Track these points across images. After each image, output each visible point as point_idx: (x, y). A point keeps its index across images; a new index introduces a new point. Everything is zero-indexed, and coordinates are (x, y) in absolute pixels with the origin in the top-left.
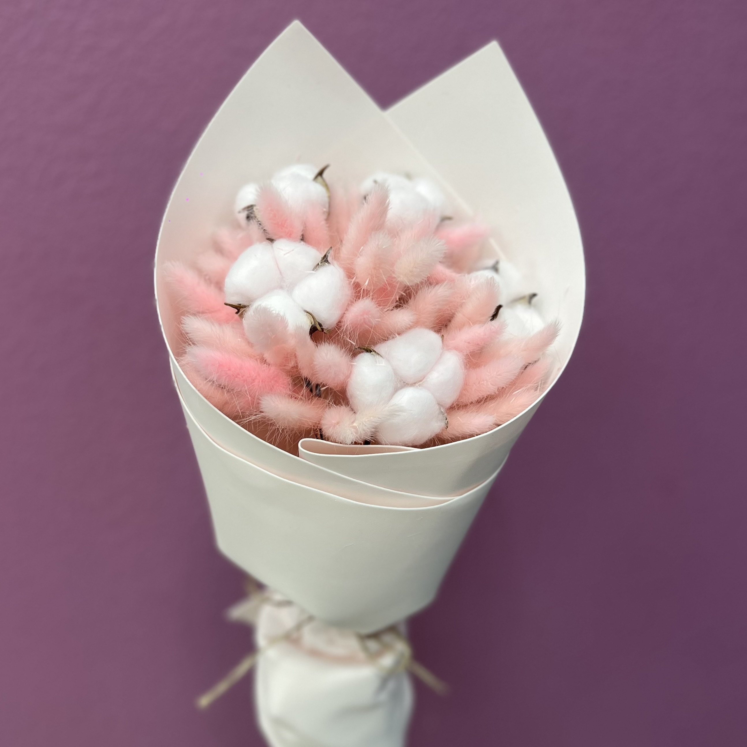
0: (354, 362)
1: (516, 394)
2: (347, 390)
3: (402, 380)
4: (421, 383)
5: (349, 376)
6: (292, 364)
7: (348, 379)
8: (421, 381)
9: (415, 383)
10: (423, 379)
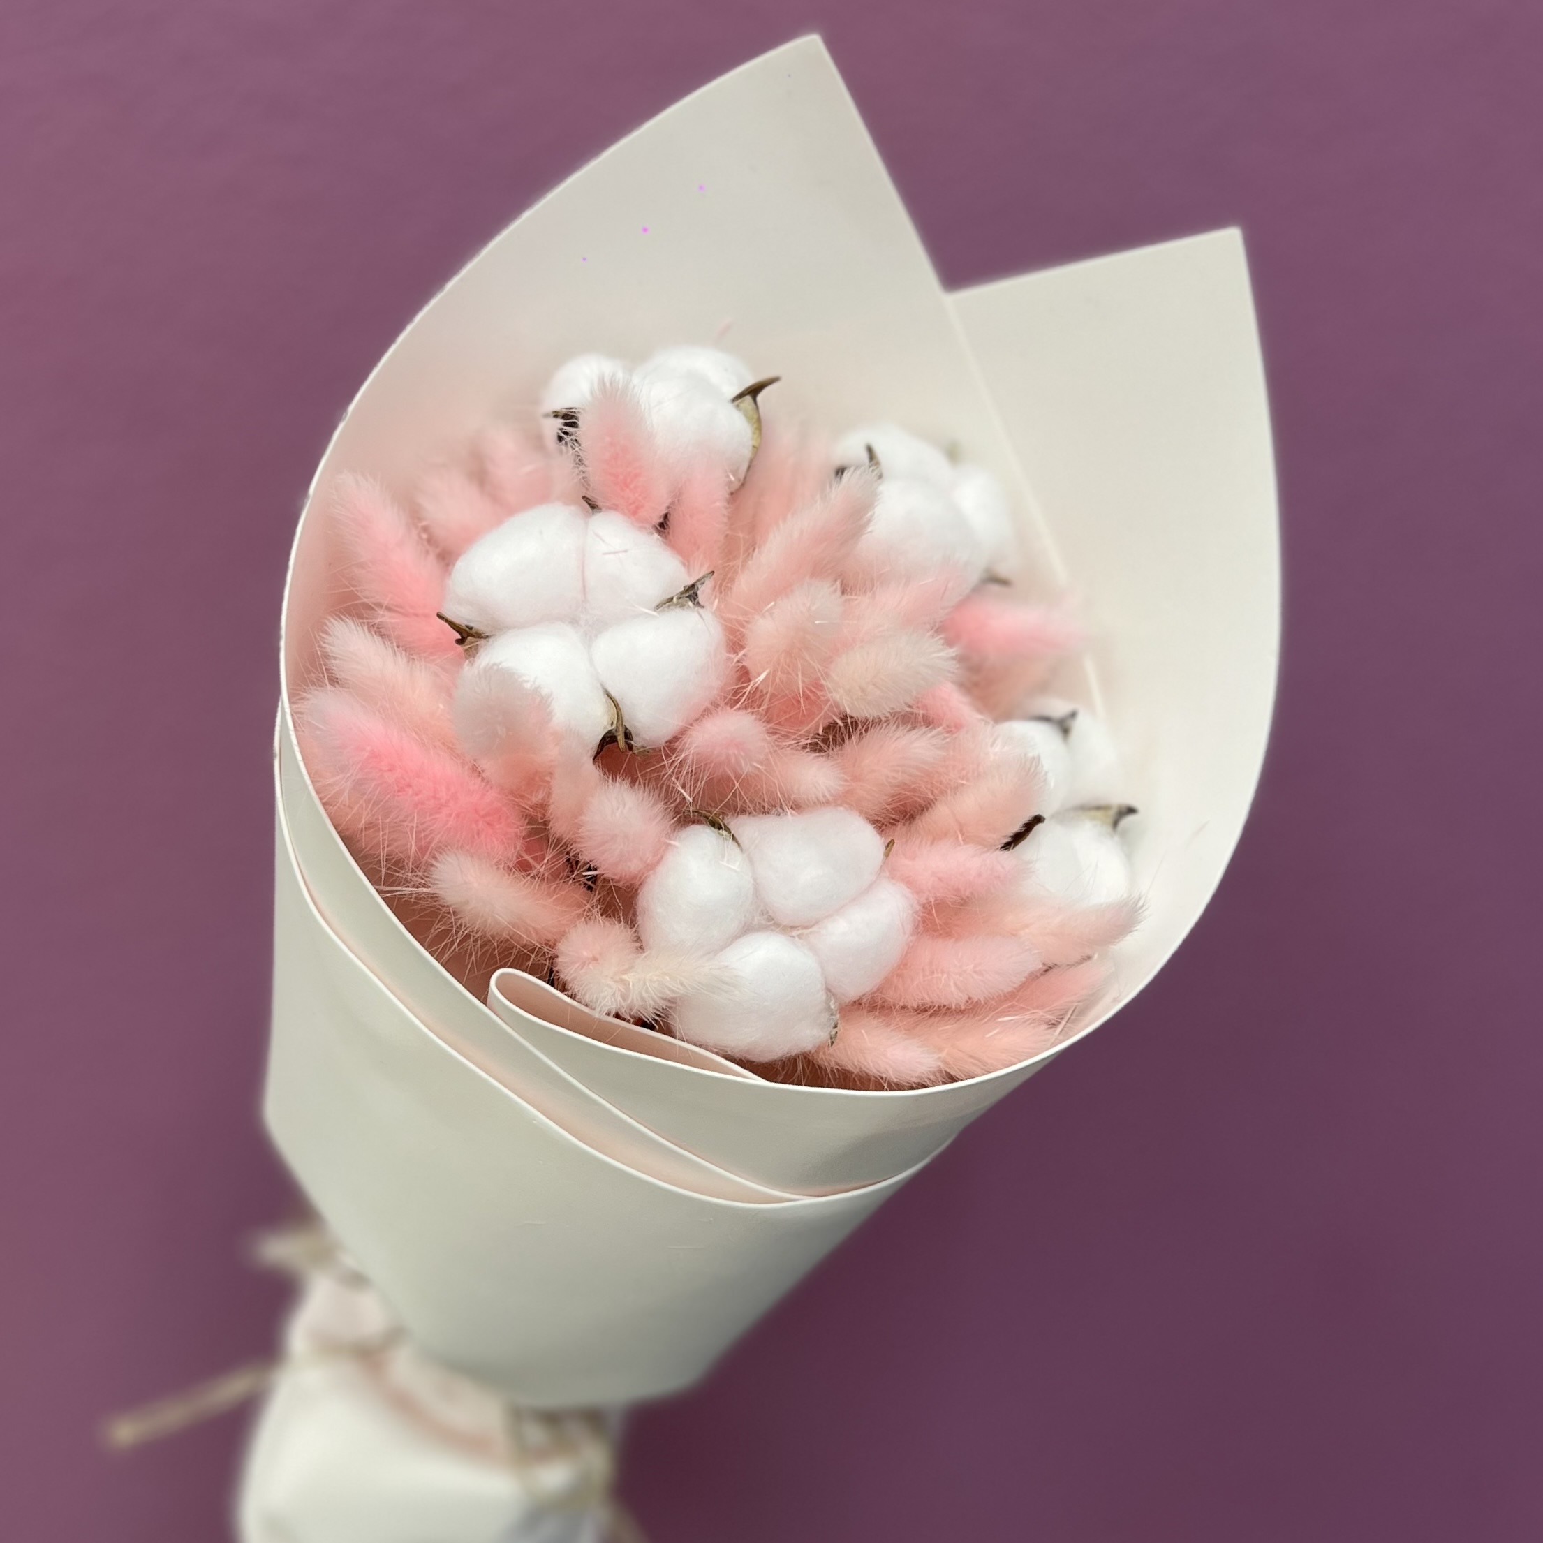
0: (674, 840)
1: (1004, 1022)
2: (641, 894)
3: (767, 912)
4: (805, 931)
5: (652, 867)
6: (537, 797)
7: (649, 871)
8: (806, 928)
9: (793, 928)
10: (812, 926)
